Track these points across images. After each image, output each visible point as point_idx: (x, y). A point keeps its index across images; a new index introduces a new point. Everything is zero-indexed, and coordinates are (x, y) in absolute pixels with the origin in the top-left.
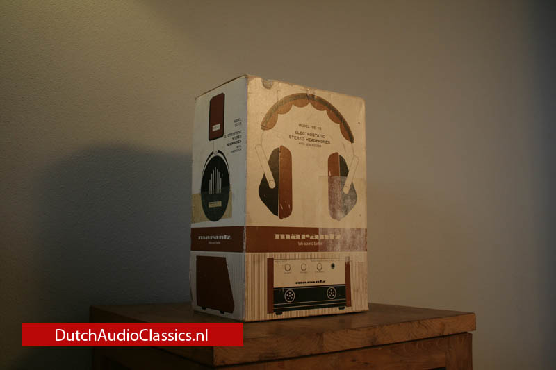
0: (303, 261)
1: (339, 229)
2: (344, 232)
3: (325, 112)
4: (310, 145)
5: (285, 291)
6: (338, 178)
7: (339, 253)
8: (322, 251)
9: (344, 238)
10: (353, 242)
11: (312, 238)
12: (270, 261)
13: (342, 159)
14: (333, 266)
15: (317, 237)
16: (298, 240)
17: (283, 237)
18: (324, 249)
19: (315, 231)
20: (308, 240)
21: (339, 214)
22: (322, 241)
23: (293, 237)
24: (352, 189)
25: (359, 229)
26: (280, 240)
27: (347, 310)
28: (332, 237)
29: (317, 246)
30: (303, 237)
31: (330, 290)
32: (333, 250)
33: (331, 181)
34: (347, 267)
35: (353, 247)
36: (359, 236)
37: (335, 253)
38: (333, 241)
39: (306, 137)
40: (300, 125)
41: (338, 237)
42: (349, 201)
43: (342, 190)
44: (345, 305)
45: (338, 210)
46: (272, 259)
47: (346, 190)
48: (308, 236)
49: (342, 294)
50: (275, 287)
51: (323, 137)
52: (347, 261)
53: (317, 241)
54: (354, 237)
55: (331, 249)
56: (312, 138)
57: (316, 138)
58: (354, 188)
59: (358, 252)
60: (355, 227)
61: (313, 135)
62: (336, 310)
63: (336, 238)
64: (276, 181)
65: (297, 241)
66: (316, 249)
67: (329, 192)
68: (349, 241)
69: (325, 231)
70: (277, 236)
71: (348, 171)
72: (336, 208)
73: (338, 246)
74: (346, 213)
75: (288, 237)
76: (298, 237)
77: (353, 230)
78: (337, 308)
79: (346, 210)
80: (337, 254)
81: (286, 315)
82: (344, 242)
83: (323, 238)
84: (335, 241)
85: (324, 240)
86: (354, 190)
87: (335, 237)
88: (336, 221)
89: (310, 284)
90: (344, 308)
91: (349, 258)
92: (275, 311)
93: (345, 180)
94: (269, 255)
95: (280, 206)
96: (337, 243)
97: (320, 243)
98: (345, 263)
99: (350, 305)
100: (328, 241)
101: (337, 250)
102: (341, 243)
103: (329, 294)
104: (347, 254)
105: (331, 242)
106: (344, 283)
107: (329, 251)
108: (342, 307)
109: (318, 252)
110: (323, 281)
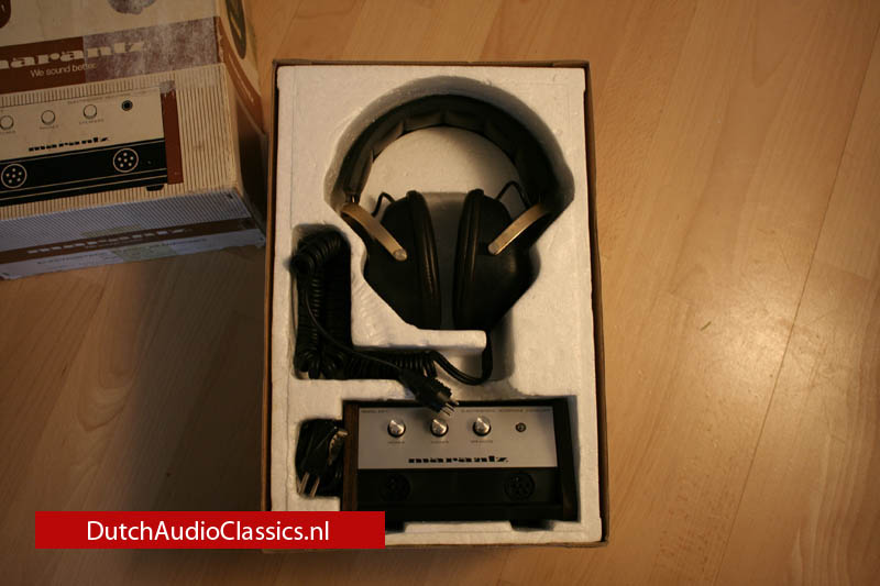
0: (45, 106)
1: (139, 31)
2: (152, 34)
7: (144, 76)
8: (94, 79)
9: (156, 46)
10: (183, 49)
11: (66, 58)
14: (127, 106)
15: (78, 55)
16: (31, 68)
18: (102, 70)
20: (59, 64)
22: (95, 60)
23: (17, 64)
25: (197, 21)
27: (169, 191)
28: (120, 48)
29: (82, 72)
30: (43, 59)
31: (121, 155)
32: (123, 75)
34: (169, 104)
35: (181, 59)
36: (195, 34)
37: (130, 79)
38: (123, 55)
41: (137, 47)
44: (165, 181)
48: (55, 56)
49: (155, 158)
52: (166, 90)
53: (80, 62)
54: (182, 40)
55: (117, 74)
59: (196, 69)
60: (182, 19)
62: (141, 195)
63: (132, 50)
65: (27, 69)
66: (80, 78)
68: (167, 49)
69: (100, 40)
73: (141, 64)
76: (29, 61)
77: (177, 25)
78: (142, 189)
80: (136, 80)
82: (156, 55)
83: (96, 55)
84: (129, 57)
85: (97, 58)
87: (128, 48)
88: (128, 15)
89: (66, 149)
90: (160, 188)
91: (172, 83)
96: (136, 59)
97: (87, 66)
98: (162, 96)
99: (180, 180)
100: (112, 57)
101: (137, 72)
102: (146, 57)
103: (118, 163)
104: (166, 76)
105: (119, 59)
106: (162, 136)
107: (113, 78)
108: (155, 186)
109: (84, 82)
110: (100, 137)
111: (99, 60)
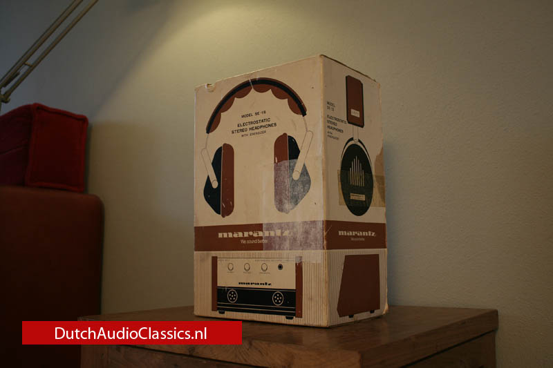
0: (246, 261)
1: (288, 224)
2: (293, 227)
3: (270, 91)
4: (254, 134)
5: (228, 290)
6: (286, 163)
7: (289, 251)
8: (267, 249)
9: (294, 234)
10: (307, 238)
11: (255, 235)
12: (215, 260)
13: (291, 139)
14: (280, 267)
15: (261, 234)
16: (241, 238)
17: (225, 235)
18: (269, 245)
19: (259, 227)
20: (251, 238)
21: (287, 206)
22: (267, 238)
23: (235, 235)
24: (305, 172)
25: (314, 221)
26: (223, 238)
27: (295, 321)
28: (278, 233)
29: (262, 244)
30: (246, 234)
31: (276, 295)
32: (279, 249)
33: (277, 169)
34: (299, 269)
35: (305, 244)
36: (313, 229)
37: (282, 251)
38: (280, 237)
39: (248, 127)
40: (243, 116)
41: (286, 233)
42: (299, 188)
43: (291, 176)
44: (294, 315)
45: (286, 201)
46: (216, 257)
47: (296, 176)
48: (251, 233)
49: (291, 301)
50: (218, 285)
51: (268, 120)
52: (298, 261)
53: (261, 238)
54: (307, 232)
55: (277, 247)
56: (256, 125)
57: (259, 125)
58: (307, 170)
59: (313, 251)
60: (308, 219)
61: (257, 122)
62: (282, 319)
63: (284, 235)
64: (219, 180)
65: (239, 239)
66: (260, 247)
67: (275, 181)
68: (300, 237)
69: (270, 227)
70: (220, 235)
71: (299, 152)
72: (284, 200)
73: (287, 244)
74: (296, 203)
75: (230, 235)
76: (240, 234)
77: (305, 223)
78: (284, 317)
79: (296, 200)
80: (285, 253)
81: (228, 315)
82: (295, 239)
83: (268, 235)
84: (282, 238)
85: (269, 237)
86: (307, 173)
87: (282, 233)
88: (283, 214)
89: (254, 286)
90: (292, 318)
91: (301, 257)
92: (218, 309)
93: (295, 163)
94: (214, 253)
95: (223, 205)
96: (285, 240)
97: (264, 241)
98: (296, 264)
99: (300, 316)
100: (274, 237)
101: (285, 248)
102: (290, 240)
103: (275, 299)
104: (298, 252)
105: (278, 239)
106: (295, 288)
107: (275, 250)
108: (290, 317)
109: (262, 250)
110: (268, 283)
111: (269, 238)
